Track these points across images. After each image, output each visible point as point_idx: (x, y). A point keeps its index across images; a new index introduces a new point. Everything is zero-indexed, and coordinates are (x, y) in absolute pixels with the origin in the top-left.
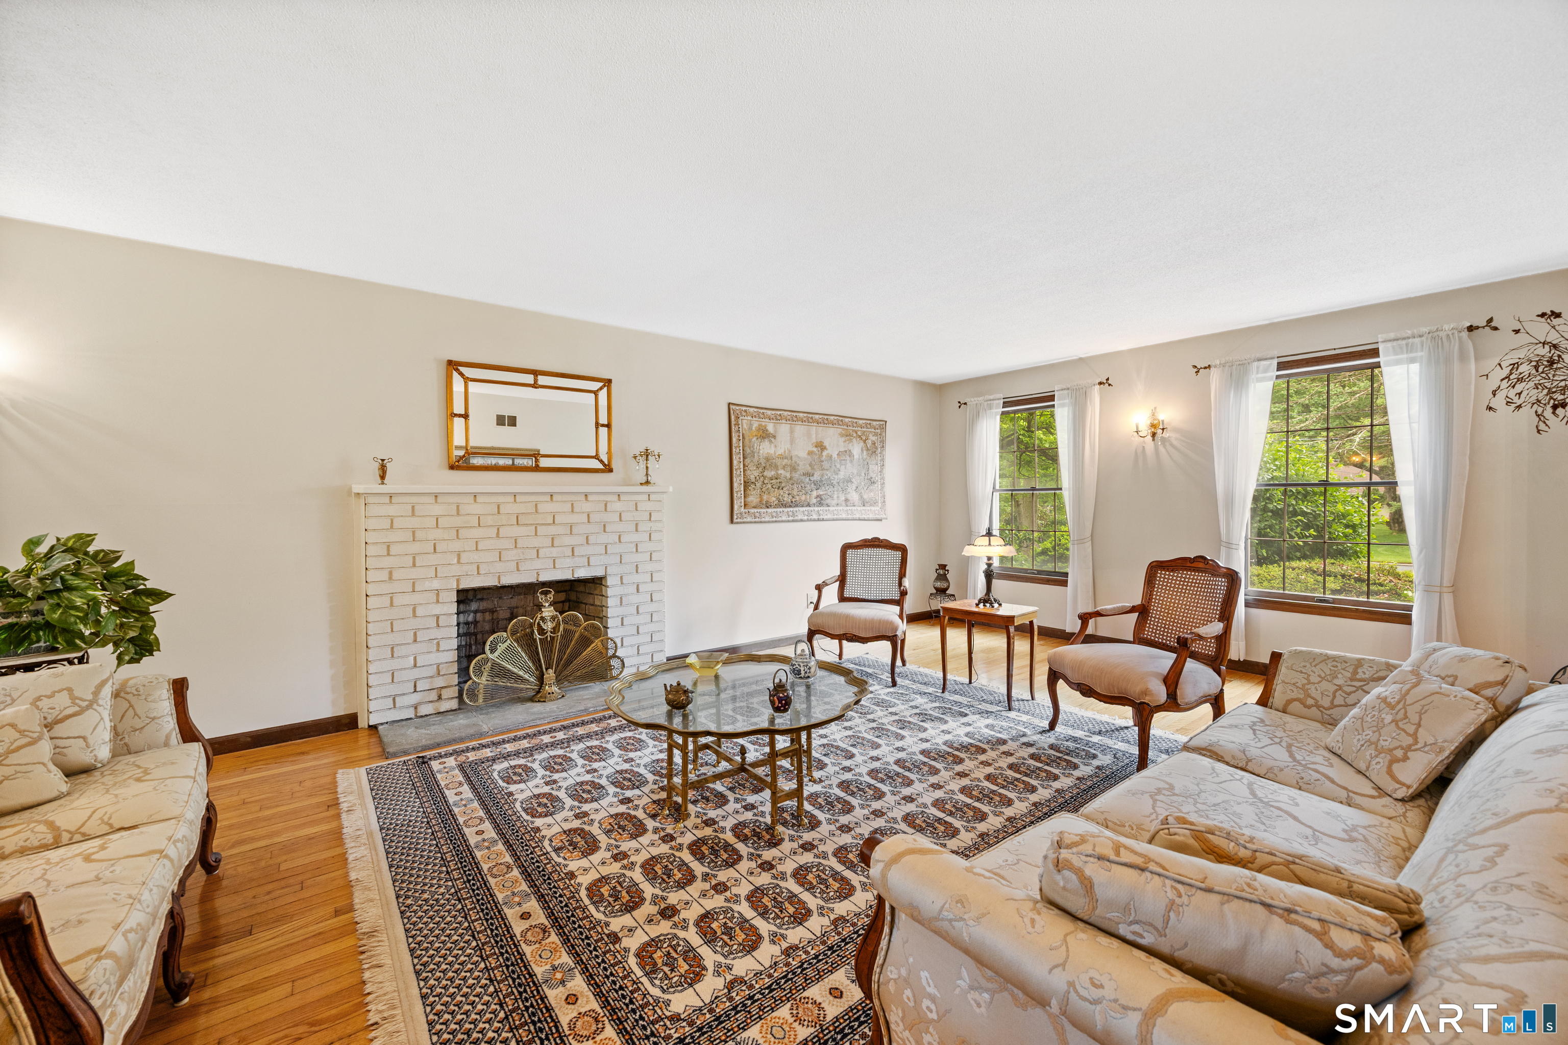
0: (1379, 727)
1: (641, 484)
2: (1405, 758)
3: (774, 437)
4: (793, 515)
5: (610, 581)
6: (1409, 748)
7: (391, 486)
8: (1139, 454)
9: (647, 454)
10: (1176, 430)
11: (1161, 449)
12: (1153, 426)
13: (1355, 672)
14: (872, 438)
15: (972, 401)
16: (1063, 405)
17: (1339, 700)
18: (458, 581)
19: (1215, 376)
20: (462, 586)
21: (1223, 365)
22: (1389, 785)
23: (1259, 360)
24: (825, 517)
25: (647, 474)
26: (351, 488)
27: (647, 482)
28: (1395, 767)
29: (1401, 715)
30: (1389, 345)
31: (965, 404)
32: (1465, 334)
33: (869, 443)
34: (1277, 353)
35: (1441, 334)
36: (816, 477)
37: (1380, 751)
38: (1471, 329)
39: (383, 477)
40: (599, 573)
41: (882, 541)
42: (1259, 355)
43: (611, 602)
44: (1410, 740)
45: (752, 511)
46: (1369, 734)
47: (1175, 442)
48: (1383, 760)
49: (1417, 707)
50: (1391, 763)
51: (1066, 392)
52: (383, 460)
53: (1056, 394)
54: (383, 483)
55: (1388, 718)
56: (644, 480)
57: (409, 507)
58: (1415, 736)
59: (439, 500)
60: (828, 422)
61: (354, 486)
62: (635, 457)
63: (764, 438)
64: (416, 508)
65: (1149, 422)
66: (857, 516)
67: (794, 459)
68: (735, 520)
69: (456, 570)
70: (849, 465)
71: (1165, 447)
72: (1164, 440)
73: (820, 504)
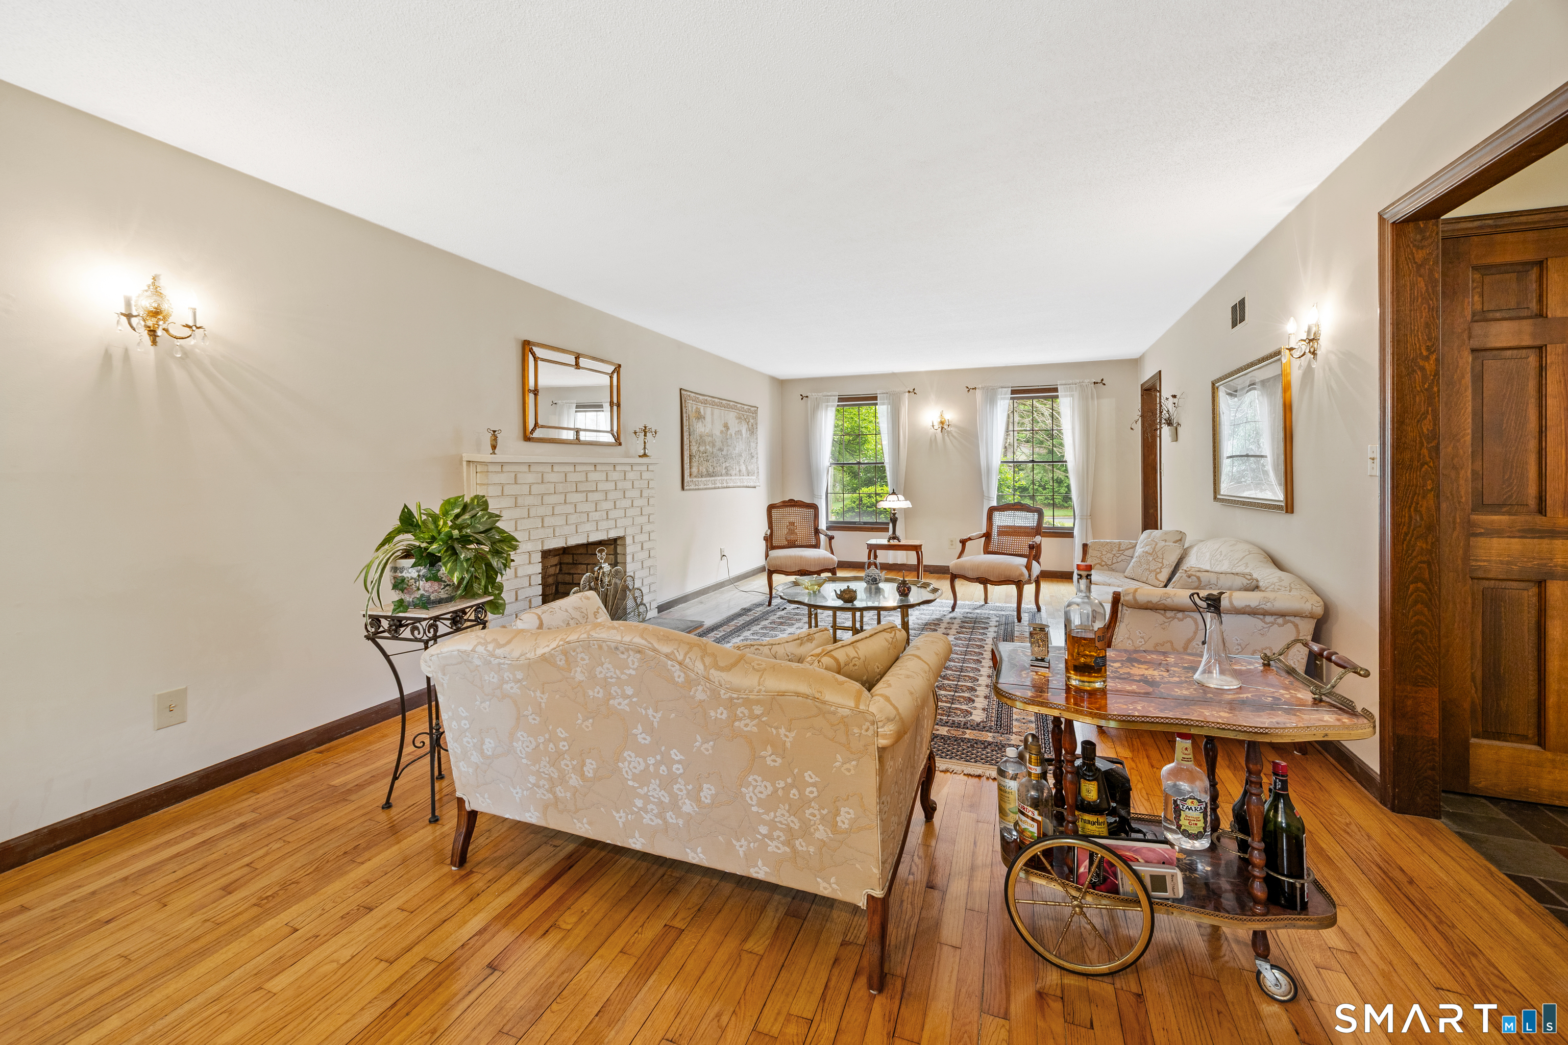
0: (1148, 563)
1: (640, 456)
2: (1161, 572)
3: (704, 418)
4: (715, 484)
5: (629, 541)
6: (1161, 568)
7: (499, 457)
8: (933, 441)
9: (645, 431)
10: (956, 426)
11: (946, 437)
12: (942, 423)
13: (1119, 548)
14: (752, 421)
15: (813, 395)
16: (883, 404)
17: (1115, 561)
18: (542, 542)
19: (978, 393)
20: (546, 548)
21: (983, 388)
22: (1157, 583)
23: (1002, 387)
24: (730, 485)
25: (645, 448)
26: (462, 457)
27: (645, 455)
28: (1158, 576)
29: (1155, 556)
30: (1062, 387)
31: (807, 397)
32: (1093, 385)
33: (750, 423)
34: (1011, 385)
35: (1084, 384)
36: (724, 453)
37: (1151, 572)
38: (1095, 383)
39: (494, 447)
40: (621, 534)
41: (797, 502)
42: (1001, 385)
43: (629, 559)
44: (1161, 565)
45: (695, 479)
46: (1145, 566)
47: (955, 434)
48: (1153, 575)
49: (1161, 552)
50: (1156, 575)
51: (885, 395)
52: (494, 431)
53: (878, 396)
54: (494, 453)
55: (1151, 559)
56: (642, 452)
57: (513, 475)
58: (1162, 563)
59: (532, 468)
60: (727, 407)
61: (464, 455)
62: (635, 433)
63: (699, 419)
64: (518, 476)
65: (939, 420)
66: (745, 484)
67: (714, 436)
68: (685, 488)
69: (541, 533)
70: (740, 442)
71: (948, 436)
72: (948, 432)
73: (727, 474)
